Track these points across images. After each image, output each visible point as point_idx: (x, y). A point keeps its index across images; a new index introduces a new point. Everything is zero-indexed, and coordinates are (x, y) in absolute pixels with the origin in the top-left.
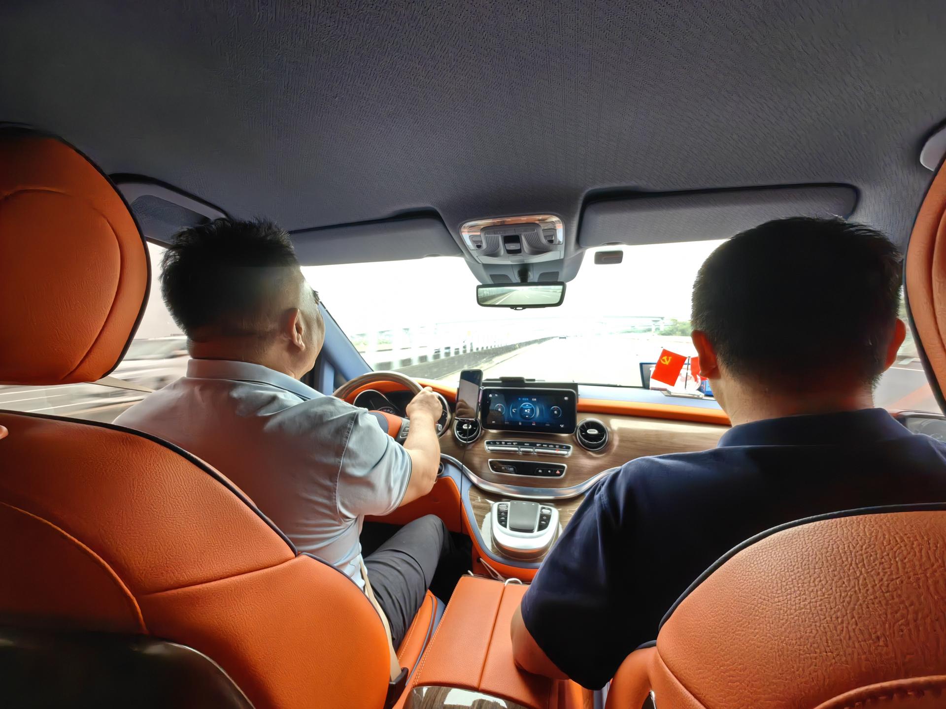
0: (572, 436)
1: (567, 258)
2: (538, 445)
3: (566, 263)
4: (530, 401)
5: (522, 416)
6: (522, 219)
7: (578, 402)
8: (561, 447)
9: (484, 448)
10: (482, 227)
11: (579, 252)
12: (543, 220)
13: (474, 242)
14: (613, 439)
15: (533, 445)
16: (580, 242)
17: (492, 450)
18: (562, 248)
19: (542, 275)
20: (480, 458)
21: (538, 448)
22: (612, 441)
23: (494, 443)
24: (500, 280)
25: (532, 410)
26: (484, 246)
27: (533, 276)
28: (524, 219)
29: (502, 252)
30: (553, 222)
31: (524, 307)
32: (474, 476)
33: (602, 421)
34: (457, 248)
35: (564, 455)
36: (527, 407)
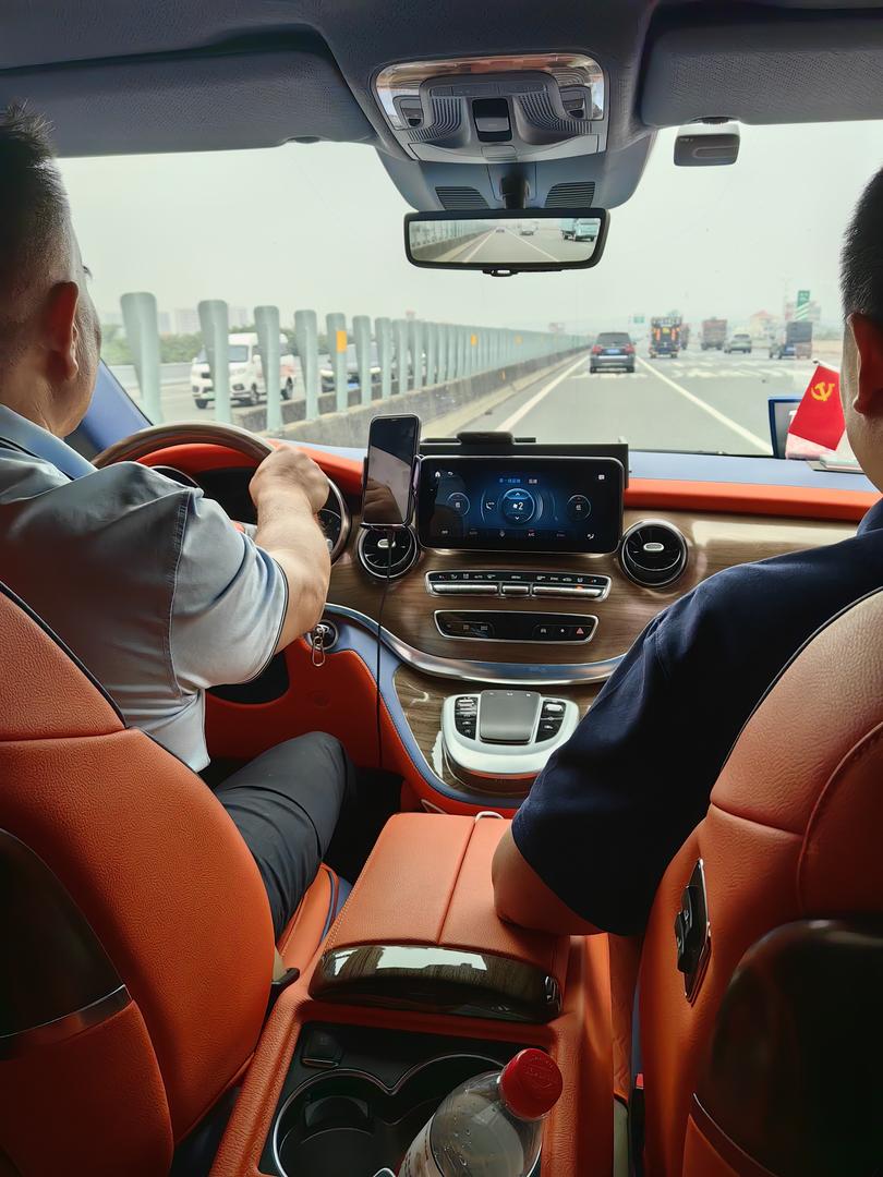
0: (611, 558)
1: (615, 151)
2: (539, 578)
3: (610, 163)
4: (524, 485)
5: (505, 518)
6: (516, 60)
7: (626, 486)
8: (588, 582)
9: (425, 587)
10: (423, 77)
11: (641, 136)
12: (561, 65)
13: (403, 111)
14: (696, 561)
15: (528, 578)
16: (644, 114)
17: (441, 592)
18: (601, 127)
19: (555, 191)
20: (419, 608)
21: (537, 585)
22: (693, 567)
23: (446, 578)
24: (458, 204)
25: (528, 504)
26: (428, 121)
27: (536, 193)
28: (520, 61)
29: (469, 135)
30: (582, 68)
31: (515, 268)
32: (404, 647)
33: (677, 526)
34: (362, 125)
35: (593, 596)
36: (516, 496)
